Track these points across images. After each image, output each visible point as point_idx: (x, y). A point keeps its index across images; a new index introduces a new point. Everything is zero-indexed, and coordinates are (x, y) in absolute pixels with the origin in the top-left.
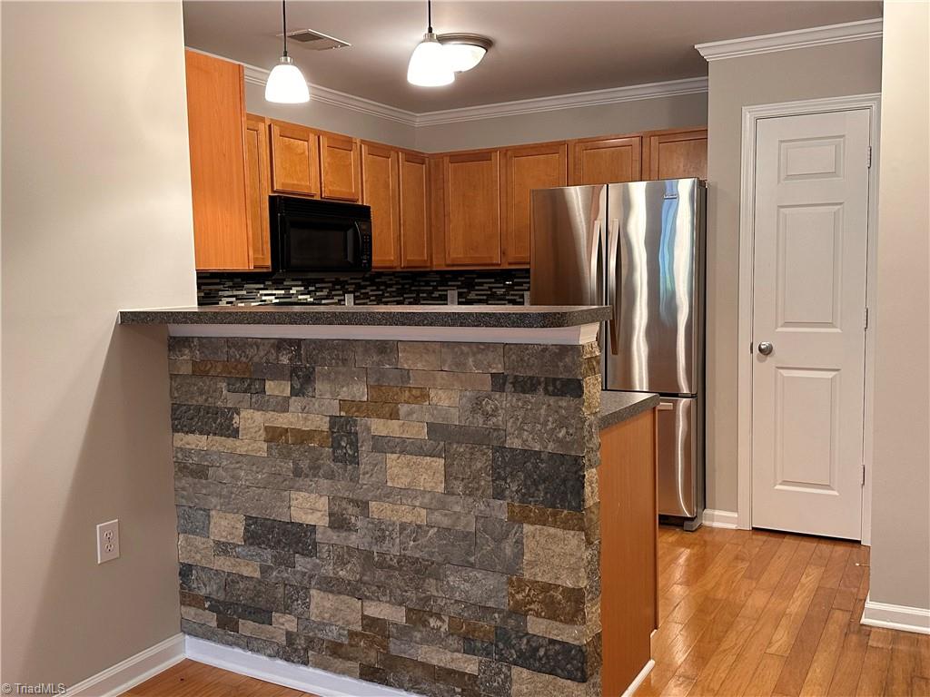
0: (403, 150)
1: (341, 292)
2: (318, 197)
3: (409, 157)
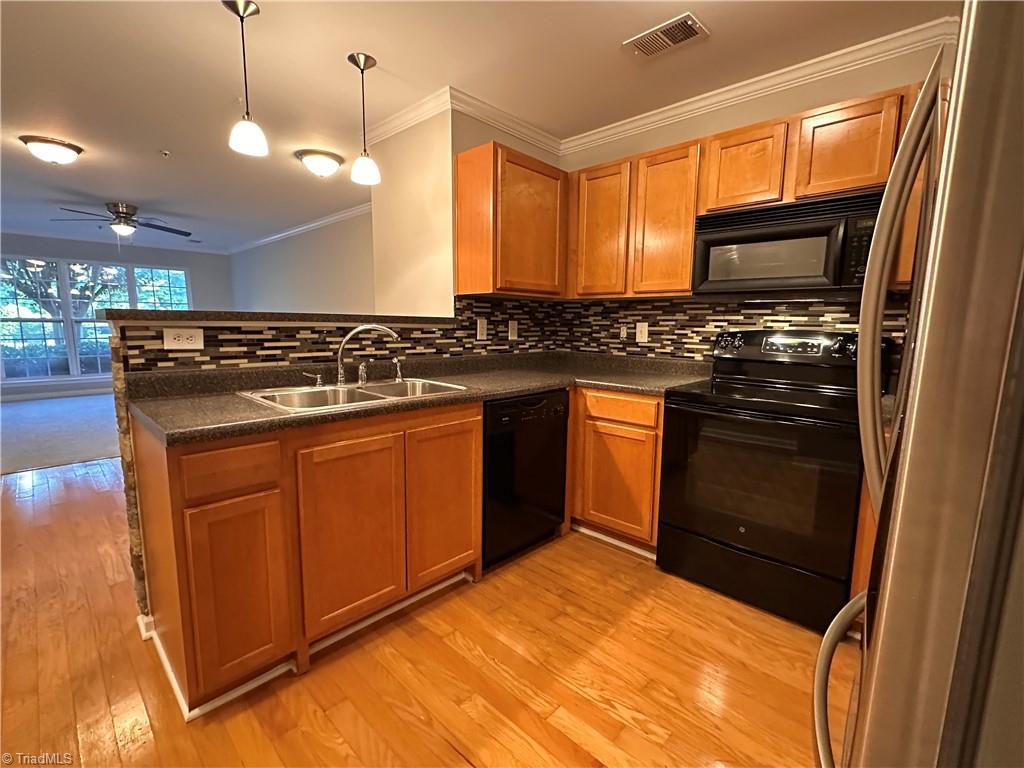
2: (787, 200)
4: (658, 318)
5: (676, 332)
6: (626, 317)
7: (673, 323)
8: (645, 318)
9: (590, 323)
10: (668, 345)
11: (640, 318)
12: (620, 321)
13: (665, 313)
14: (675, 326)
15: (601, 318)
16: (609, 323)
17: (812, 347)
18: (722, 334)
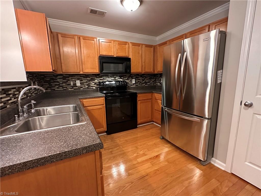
0: (144, 44)
2: (115, 56)
3: (147, 46)
4: (82, 79)
5: (88, 82)
6: (72, 79)
7: (87, 80)
9: (58, 81)
10: (86, 86)
11: (77, 79)
12: (70, 80)
13: (84, 78)
14: (87, 81)
15: (62, 79)
16: (66, 81)
17: (117, 83)
18: (100, 82)
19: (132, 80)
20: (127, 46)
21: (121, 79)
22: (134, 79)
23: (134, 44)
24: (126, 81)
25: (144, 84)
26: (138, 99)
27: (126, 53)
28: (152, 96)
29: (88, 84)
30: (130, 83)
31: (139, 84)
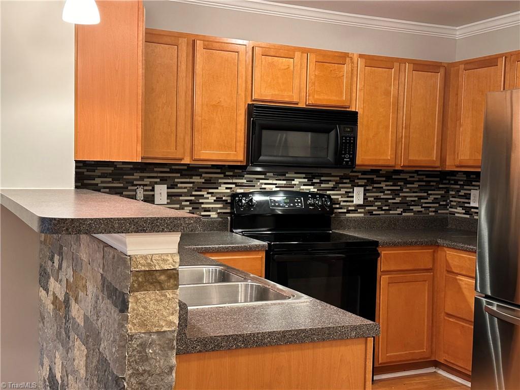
0: (411, 61)
1: (350, 185)
2: (302, 105)
3: (420, 66)
4: (176, 180)
5: (194, 193)
6: (142, 179)
7: (191, 185)
8: (163, 181)
9: (97, 185)
10: (187, 206)
11: (158, 180)
12: (135, 183)
13: (183, 176)
14: (193, 188)
15: (110, 180)
16: (122, 185)
17: (298, 202)
18: (237, 195)
19: (353, 192)
20: (346, 68)
21: (313, 184)
22: (362, 189)
23: (372, 61)
24: (328, 192)
25: (399, 211)
26: (383, 265)
27: (341, 93)
28: (434, 260)
29: (193, 198)
30: (344, 201)
31: (380, 208)
